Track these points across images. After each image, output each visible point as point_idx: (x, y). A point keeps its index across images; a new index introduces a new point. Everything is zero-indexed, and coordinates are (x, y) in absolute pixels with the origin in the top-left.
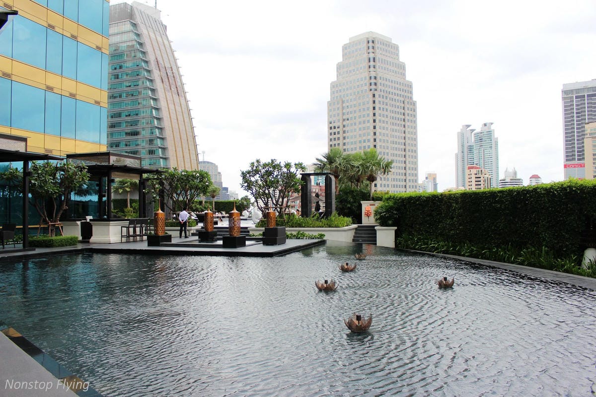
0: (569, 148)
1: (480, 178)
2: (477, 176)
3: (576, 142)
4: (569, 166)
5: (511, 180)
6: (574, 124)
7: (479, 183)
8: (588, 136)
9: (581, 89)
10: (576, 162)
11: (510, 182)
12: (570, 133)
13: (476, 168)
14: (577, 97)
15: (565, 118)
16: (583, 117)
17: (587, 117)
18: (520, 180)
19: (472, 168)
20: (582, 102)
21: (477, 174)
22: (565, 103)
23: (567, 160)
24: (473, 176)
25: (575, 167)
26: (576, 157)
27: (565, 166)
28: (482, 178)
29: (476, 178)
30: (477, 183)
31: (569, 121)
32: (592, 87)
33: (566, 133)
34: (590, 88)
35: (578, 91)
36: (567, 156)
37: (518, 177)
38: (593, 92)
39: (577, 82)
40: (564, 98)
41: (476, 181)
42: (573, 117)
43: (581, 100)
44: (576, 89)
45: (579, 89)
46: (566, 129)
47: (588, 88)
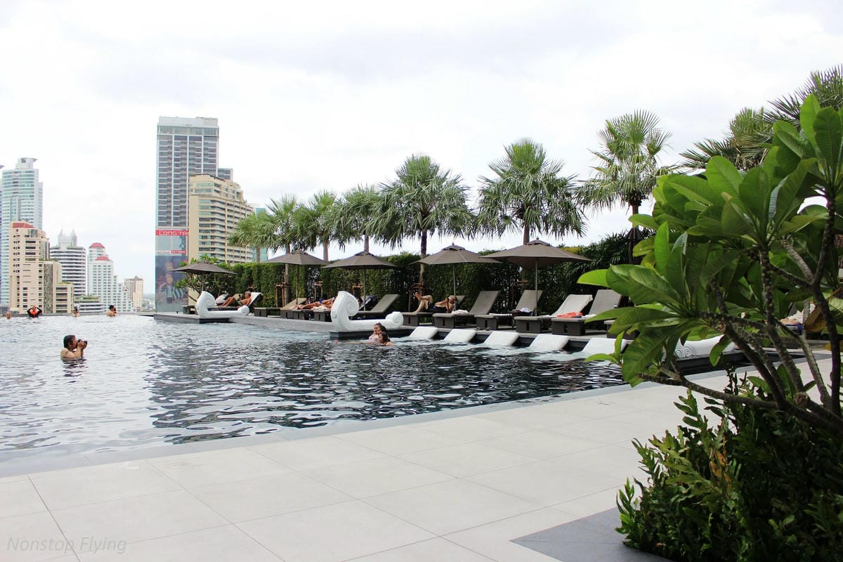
0: (164, 208)
1: (34, 242)
2: (30, 239)
3: (173, 200)
4: (162, 233)
5: (68, 249)
6: (171, 175)
7: (32, 251)
8: (194, 193)
9: (183, 127)
10: (172, 228)
11: (67, 252)
12: (165, 186)
13: (27, 226)
14: (177, 138)
15: (160, 165)
16: (183, 167)
17: (188, 167)
18: (81, 249)
19: (21, 225)
20: (183, 145)
21: (28, 236)
22: (161, 143)
23: (160, 224)
24: (23, 240)
25: (170, 234)
26: (172, 221)
27: (158, 233)
28: (37, 243)
29: (27, 242)
30: (29, 251)
31: (165, 170)
32: (197, 128)
33: (160, 186)
34: (194, 128)
35: (178, 129)
36: (160, 219)
37: (79, 245)
38: (197, 134)
39: (177, 117)
40: (159, 137)
41: (27, 248)
42: (170, 164)
43: (182, 143)
44: (176, 127)
45: (180, 127)
46: (160, 181)
47: (191, 128)
